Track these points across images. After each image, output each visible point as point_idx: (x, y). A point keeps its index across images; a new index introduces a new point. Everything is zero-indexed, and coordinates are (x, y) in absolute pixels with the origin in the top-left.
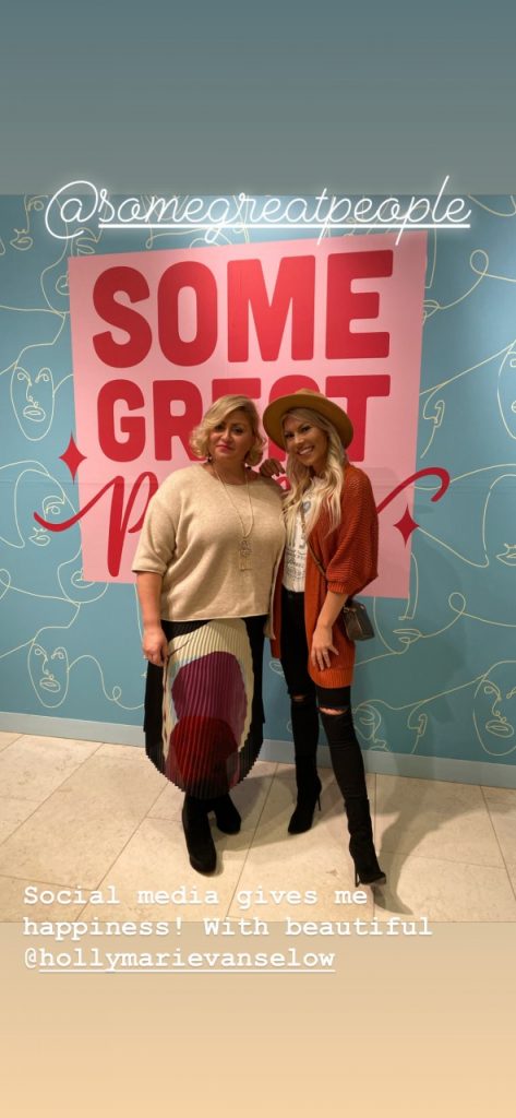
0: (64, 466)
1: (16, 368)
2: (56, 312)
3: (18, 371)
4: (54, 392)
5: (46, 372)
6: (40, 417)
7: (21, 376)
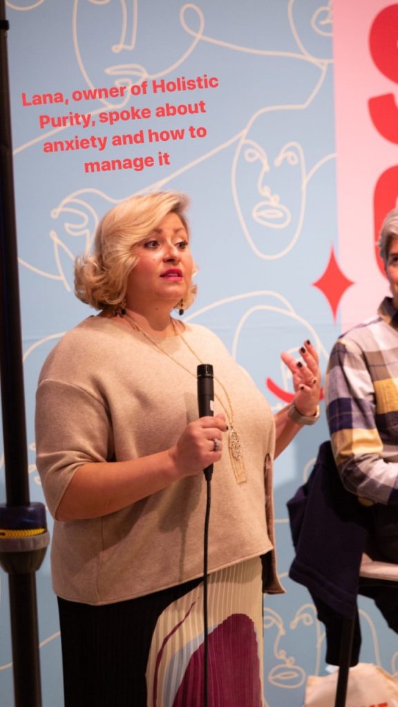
0: (320, 298)
1: (243, 142)
2: (314, 60)
3: (246, 147)
4: (305, 181)
5: (293, 149)
6: (281, 221)
7: (251, 155)
